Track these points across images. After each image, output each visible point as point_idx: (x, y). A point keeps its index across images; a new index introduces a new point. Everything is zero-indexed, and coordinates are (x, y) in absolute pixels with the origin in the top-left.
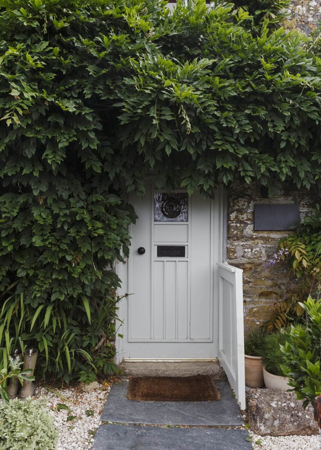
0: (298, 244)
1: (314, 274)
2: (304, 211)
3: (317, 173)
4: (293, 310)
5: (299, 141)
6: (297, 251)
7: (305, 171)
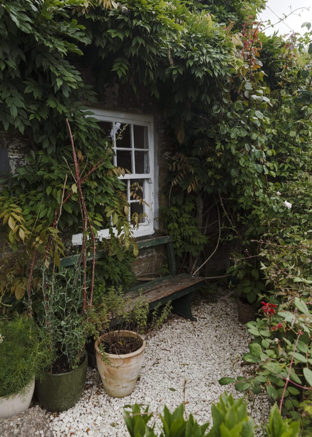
0: (11, 207)
1: (37, 246)
2: (14, 157)
3: (32, 111)
4: (10, 291)
5: (6, 61)
6: (10, 217)
7: (17, 107)
